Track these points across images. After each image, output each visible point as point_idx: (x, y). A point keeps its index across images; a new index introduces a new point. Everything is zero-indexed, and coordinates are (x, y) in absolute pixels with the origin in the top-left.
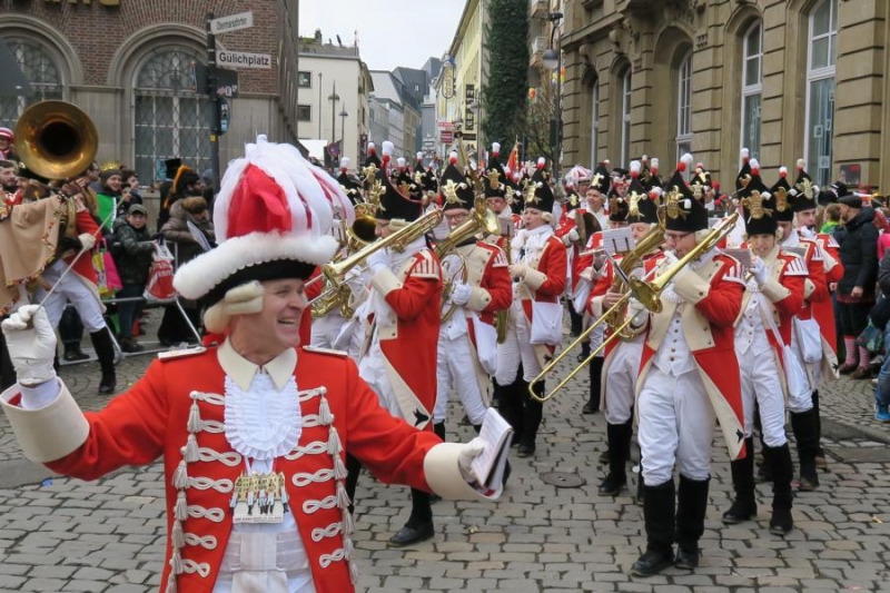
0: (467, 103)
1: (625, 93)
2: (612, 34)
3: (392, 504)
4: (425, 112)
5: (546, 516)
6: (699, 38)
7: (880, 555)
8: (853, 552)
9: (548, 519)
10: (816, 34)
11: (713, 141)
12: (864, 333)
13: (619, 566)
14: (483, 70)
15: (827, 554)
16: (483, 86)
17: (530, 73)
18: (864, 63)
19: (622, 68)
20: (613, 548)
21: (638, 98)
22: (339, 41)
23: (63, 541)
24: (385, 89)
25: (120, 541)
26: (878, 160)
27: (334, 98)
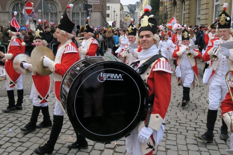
1: (184, 6)
4: (135, 14)
11: (206, 17)
13: (178, 117)
17: (160, 4)
19: (183, 0)
20: (176, 112)
21: (187, 7)
24: (126, 9)
27: (114, 11)
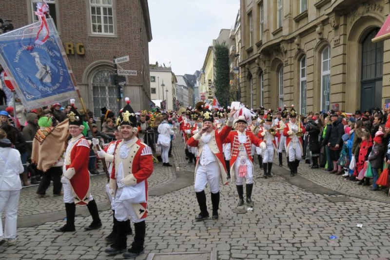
0: (209, 86)
1: (261, 81)
2: (256, 61)
3: (183, 221)
4: (195, 89)
5: (233, 223)
6: (286, 62)
7: (341, 231)
8: (333, 231)
9: (234, 224)
10: (324, 59)
11: (291, 97)
12: (339, 160)
13: (257, 238)
14: (214, 74)
15: (324, 232)
16: (214, 80)
17: (230, 75)
18: (340, 69)
19: (260, 73)
20: (255, 233)
21: (266, 83)
22: (164, 65)
23: (71, 238)
24: (181, 82)
25: (91, 237)
26: (344, 102)
27: (163, 85)
